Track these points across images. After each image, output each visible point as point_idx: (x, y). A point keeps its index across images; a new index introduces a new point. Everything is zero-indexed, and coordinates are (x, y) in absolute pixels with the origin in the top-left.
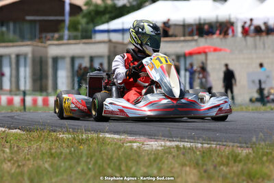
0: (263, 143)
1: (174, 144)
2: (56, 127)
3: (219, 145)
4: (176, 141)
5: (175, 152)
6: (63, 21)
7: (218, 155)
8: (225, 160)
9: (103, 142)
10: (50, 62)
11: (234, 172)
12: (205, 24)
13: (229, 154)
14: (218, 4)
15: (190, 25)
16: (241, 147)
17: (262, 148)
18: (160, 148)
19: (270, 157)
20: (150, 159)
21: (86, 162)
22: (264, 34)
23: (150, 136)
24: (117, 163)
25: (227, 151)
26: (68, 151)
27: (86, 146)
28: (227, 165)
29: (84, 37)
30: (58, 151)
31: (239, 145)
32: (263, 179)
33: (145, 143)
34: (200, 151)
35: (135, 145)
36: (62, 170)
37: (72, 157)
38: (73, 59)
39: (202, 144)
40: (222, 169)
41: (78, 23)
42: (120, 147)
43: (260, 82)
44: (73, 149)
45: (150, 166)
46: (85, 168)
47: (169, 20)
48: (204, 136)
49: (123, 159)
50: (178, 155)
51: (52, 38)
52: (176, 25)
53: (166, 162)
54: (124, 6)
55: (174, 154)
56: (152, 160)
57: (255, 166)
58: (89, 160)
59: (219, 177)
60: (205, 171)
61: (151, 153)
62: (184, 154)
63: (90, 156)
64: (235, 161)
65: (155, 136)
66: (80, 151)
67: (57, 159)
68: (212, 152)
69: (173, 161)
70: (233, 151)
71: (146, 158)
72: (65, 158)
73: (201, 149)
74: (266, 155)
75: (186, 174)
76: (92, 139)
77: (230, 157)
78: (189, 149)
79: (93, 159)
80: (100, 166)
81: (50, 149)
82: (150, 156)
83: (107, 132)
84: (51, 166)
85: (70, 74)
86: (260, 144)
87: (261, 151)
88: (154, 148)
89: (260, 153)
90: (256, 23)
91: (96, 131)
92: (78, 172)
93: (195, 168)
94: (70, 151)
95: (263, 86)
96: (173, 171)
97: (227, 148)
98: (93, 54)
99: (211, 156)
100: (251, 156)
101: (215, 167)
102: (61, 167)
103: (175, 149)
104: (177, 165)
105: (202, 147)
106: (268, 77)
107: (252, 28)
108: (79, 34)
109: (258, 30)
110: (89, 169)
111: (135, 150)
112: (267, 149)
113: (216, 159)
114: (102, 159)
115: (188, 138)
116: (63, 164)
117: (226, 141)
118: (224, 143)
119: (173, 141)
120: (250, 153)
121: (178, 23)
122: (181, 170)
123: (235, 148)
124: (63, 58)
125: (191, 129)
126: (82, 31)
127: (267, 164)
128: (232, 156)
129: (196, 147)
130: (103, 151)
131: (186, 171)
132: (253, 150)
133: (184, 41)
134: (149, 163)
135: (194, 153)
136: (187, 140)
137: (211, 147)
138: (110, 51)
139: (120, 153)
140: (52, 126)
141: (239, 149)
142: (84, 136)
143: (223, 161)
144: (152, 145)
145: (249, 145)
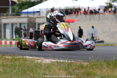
0: (93, 60)
1: (56, 61)
2: (5, 53)
3: (75, 61)
5: (56, 64)
6: (9, 8)
7: (75, 65)
8: (77, 67)
9: (25, 60)
10: (3, 26)
11: (81, 72)
12: (69, 9)
13: (79, 65)
14: (75, 1)
16: (84, 62)
17: (93, 62)
18: (50, 62)
19: (96, 66)
20: (45, 67)
21: (18, 68)
22: (94, 14)
24: (31, 69)
25: (78, 63)
26: (10, 64)
27: (18, 62)
28: (78, 69)
29: (17, 15)
30: (6, 64)
31: (83, 61)
32: (94, 75)
33: (43, 60)
34: (67, 64)
35: (39, 61)
36: (8, 72)
37: (12, 66)
38: (12, 25)
39: (68, 60)
40: (76, 72)
41: (15, 9)
42: (33, 62)
43: (92, 34)
44: (12, 63)
45: (46, 70)
46: (18, 71)
47: (53, 8)
48: (69, 57)
49: (34, 67)
51: (4, 16)
53: (52, 68)
54: (34, 2)
55: (56, 65)
56: (46, 68)
57: (90, 70)
58: (19, 68)
60: (69, 72)
61: (46, 65)
62: (60, 65)
64: (82, 68)
65: (47, 57)
66: (15, 64)
67: (5, 67)
68: (72, 64)
69: (55, 68)
71: (44, 67)
72: (9, 67)
73: (67, 63)
74: (95, 65)
76: (21, 58)
78: (62, 63)
80: (24, 70)
81: (3, 63)
83: (27, 56)
84: (3, 70)
85: (11, 31)
86: (92, 61)
88: (47, 62)
89: (92, 64)
90: (90, 9)
91: (22, 55)
92: (15, 73)
93: (65, 71)
94: (11, 64)
95: (94, 36)
96: (56, 72)
97: (78, 62)
98: (21, 22)
99: (72, 66)
100: (89, 66)
101: (73, 70)
102: (7, 70)
103: (56, 63)
104: (57, 70)
105: (68, 62)
106: (96, 32)
107: (89, 11)
108: (15, 14)
109: (91, 12)
110: (19, 71)
111: (39, 63)
112: (95, 63)
113: (74, 67)
114: (25, 67)
115: (62, 58)
116: (8, 69)
117: (78, 59)
118: (77, 60)
119: (55, 59)
120: (88, 64)
122: (59, 72)
123: (82, 62)
124: (8, 24)
125: (63, 54)
126: (16, 13)
127: (95, 69)
128: (81, 65)
129: (65, 62)
130: (25, 64)
131: (61, 72)
132: (89, 63)
134: (45, 69)
135: (64, 64)
136: (61, 59)
137: (71, 62)
138: (28, 21)
139: (33, 64)
140: (3, 53)
141: (83, 62)
142: (17, 57)
143: (77, 68)
144: (46, 61)
145: (88, 61)
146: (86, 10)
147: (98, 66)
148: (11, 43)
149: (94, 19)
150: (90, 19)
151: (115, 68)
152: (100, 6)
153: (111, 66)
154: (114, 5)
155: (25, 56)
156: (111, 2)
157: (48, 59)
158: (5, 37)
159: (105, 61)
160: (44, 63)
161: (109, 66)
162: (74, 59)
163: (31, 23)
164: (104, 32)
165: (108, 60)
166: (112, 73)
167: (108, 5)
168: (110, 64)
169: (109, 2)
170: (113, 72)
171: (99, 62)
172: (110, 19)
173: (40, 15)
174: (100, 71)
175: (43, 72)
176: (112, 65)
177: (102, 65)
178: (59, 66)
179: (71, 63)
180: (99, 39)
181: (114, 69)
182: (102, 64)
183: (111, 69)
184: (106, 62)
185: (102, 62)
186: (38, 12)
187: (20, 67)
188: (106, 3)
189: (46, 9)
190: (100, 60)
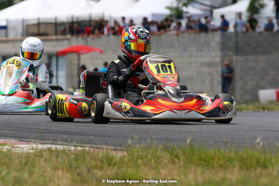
0: (138, 146)
1: (46, 146)
3: (93, 147)
4: (48, 143)
5: (46, 155)
7: (92, 157)
11: (108, 176)
13: (103, 157)
14: (93, 3)
15: (62, 24)
16: (116, 150)
17: (137, 152)
18: (31, 151)
19: (145, 160)
20: (20, 163)
23: (21, 138)
25: (101, 154)
28: (101, 168)
31: (113, 148)
33: (16, 146)
34: (74, 154)
35: (6, 147)
39: (75, 146)
40: (96, 173)
45: (21, 169)
48: (78, 139)
50: (50, 159)
52: (47, 24)
53: (37, 166)
55: (46, 157)
56: (23, 164)
57: (130, 170)
59: (92, 180)
61: (22, 156)
62: (57, 156)
64: (109, 165)
65: (27, 138)
68: (85, 156)
69: (45, 165)
70: (107, 154)
71: (17, 161)
73: (75, 152)
74: (141, 157)
75: (58, 178)
77: (104, 161)
78: (62, 152)
82: (20, 159)
86: (135, 147)
87: (136, 154)
88: (25, 150)
89: (135, 156)
93: (68, 171)
96: (46, 174)
97: (101, 151)
99: (84, 159)
100: (126, 159)
101: (89, 170)
103: (48, 152)
104: (49, 169)
105: (76, 150)
111: (6, 153)
112: (142, 152)
113: (90, 163)
115: (62, 140)
117: (100, 144)
118: (98, 146)
119: (45, 143)
120: (125, 156)
122: (53, 174)
123: (109, 151)
127: (142, 167)
128: (106, 159)
129: (70, 150)
131: (58, 175)
132: (128, 153)
133: (56, 40)
134: (19, 167)
135: (67, 155)
136: (59, 143)
137: (84, 150)
141: (113, 152)
143: (97, 165)
144: (23, 148)
145: (124, 148)
146: (121, 24)
147: (150, 161)
151: (190, 166)
152: (153, 15)
153: (179, 160)
154: (187, 12)
156: (180, 5)
157: (28, 144)
159: (166, 149)
160: (18, 154)
161: (176, 160)
162: (91, 144)
165: (173, 145)
166: (183, 177)
167: (174, 12)
168: (177, 157)
169: (175, 5)
170: (186, 175)
171: (151, 151)
172: (177, 45)
173: (7, 35)
174: (153, 171)
175: (14, 174)
176: (182, 158)
177: (158, 157)
178: (54, 159)
179: (84, 154)
181: (187, 167)
182: (157, 154)
183: (179, 168)
184: (168, 151)
185: (158, 152)
186: (5, 28)
188: (168, 8)
189: (23, 21)
190: (154, 145)
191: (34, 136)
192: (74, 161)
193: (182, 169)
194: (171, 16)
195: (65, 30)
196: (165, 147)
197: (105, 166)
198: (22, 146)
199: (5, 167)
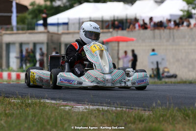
0: (160, 108)
1: (95, 107)
2: (9, 94)
3: (128, 108)
4: (97, 105)
5: (96, 113)
7: (128, 115)
9: (45, 106)
10: (4, 47)
11: (139, 129)
15: (107, 21)
16: (145, 110)
17: (159, 112)
18: (85, 110)
19: (165, 118)
20: (78, 119)
21: (31, 120)
23: (78, 101)
24: (54, 121)
25: (134, 113)
26: (18, 112)
28: (134, 123)
29: (28, 29)
30: (11, 112)
31: (142, 109)
33: (74, 107)
34: (115, 113)
35: (67, 108)
37: (21, 116)
38: (21, 45)
39: (116, 107)
40: (131, 126)
41: (25, 18)
43: (157, 63)
44: (21, 111)
46: (31, 125)
48: (118, 102)
49: (59, 118)
53: (89, 120)
54: (59, 7)
55: (95, 115)
57: (154, 124)
58: (33, 118)
61: (78, 114)
62: (103, 115)
63: (34, 116)
64: (140, 121)
65: (82, 101)
66: (27, 112)
67: (10, 117)
69: (95, 120)
70: (138, 113)
71: (75, 118)
72: (16, 117)
74: (162, 116)
76: (36, 104)
78: (107, 111)
79: (37, 118)
80: (41, 123)
81: (5, 110)
82: (78, 116)
83: (47, 98)
84: (6, 122)
85: (18, 55)
86: (158, 109)
87: (159, 113)
88: (81, 110)
89: (158, 115)
91: (38, 97)
92: (25, 127)
95: (160, 66)
97: (134, 111)
98: (36, 41)
99: (123, 117)
100: (152, 117)
101: (126, 124)
102: (13, 123)
103: (97, 111)
105: (116, 110)
106: (163, 59)
108: (26, 26)
110: (33, 125)
111: (68, 112)
112: (163, 112)
113: (126, 119)
114: (43, 118)
116: (14, 121)
117: (133, 106)
118: (132, 107)
119: (95, 105)
120: (150, 115)
121: (98, 19)
123: (139, 111)
124: (14, 43)
125: (108, 97)
126: (28, 24)
127: (163, 123)
128: (138, 116)
129: (111, 110)
130: (43, 112)
132: (153, 112)
133: (103, 32)
135: (110, 114)
136: (105, 105)
138: (48, 39)
139: (56, 114)
140: (6, 94)
141: (143, 111)
142: (30, 101)
143: (131, 120)
145: (150, 109)
147: (168, 118)
148: (18, 76)
149: (161, 38)
150: (154, 37)
152: (171, 15)
153: (189, 118)
154: (195, 14)
155: (44, 98)
156: (190, 8)
157: (83, 105)
158: (8, 66)
159: (180, 110)
160: (76, 112)
161: (187, 118)
162: (127, 106)
163: (53, 42)
164: (178, 60)
165: (185, 107)
166: (192, 130)
167: (185, 13)
168: (188, 116)
169: (186, 8)
171: (169, 111)
173: (68, 29)
174: (171, 126)
176: (191, 116)
177: (175, 116)
178: (101, 116)
179: (122, 113)
180: (168, 72)
182: (174, 114)
183: (189, 123)
184: (182, 111)
185: (175, 112)
186: (66, 24)
187: (35, 117)
188: (181, 10)
189: (79, 19)
190: (172, 107)
191: (87, 100)
192: (115, 118)
193: (191, 125)
194: (184, 16)
195: (108, 25)
196: (180, 109)
197: (137, 122)
198: (78, 107)
199: (67, 121)
